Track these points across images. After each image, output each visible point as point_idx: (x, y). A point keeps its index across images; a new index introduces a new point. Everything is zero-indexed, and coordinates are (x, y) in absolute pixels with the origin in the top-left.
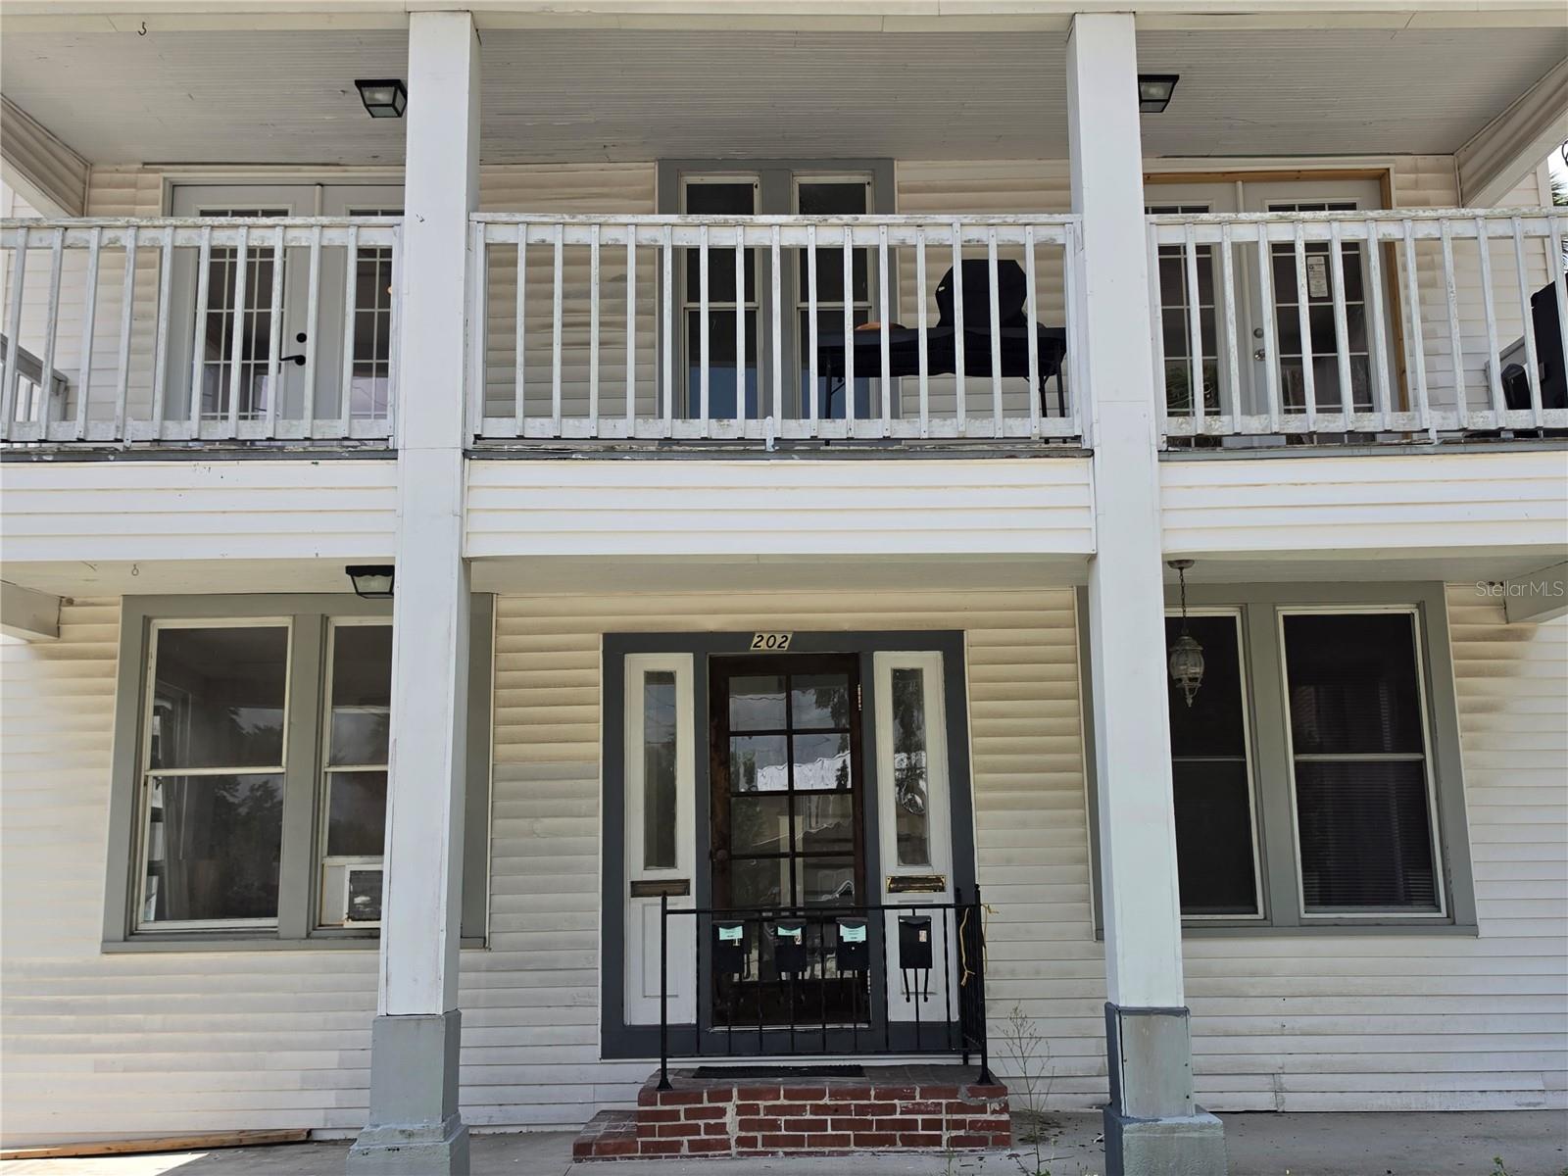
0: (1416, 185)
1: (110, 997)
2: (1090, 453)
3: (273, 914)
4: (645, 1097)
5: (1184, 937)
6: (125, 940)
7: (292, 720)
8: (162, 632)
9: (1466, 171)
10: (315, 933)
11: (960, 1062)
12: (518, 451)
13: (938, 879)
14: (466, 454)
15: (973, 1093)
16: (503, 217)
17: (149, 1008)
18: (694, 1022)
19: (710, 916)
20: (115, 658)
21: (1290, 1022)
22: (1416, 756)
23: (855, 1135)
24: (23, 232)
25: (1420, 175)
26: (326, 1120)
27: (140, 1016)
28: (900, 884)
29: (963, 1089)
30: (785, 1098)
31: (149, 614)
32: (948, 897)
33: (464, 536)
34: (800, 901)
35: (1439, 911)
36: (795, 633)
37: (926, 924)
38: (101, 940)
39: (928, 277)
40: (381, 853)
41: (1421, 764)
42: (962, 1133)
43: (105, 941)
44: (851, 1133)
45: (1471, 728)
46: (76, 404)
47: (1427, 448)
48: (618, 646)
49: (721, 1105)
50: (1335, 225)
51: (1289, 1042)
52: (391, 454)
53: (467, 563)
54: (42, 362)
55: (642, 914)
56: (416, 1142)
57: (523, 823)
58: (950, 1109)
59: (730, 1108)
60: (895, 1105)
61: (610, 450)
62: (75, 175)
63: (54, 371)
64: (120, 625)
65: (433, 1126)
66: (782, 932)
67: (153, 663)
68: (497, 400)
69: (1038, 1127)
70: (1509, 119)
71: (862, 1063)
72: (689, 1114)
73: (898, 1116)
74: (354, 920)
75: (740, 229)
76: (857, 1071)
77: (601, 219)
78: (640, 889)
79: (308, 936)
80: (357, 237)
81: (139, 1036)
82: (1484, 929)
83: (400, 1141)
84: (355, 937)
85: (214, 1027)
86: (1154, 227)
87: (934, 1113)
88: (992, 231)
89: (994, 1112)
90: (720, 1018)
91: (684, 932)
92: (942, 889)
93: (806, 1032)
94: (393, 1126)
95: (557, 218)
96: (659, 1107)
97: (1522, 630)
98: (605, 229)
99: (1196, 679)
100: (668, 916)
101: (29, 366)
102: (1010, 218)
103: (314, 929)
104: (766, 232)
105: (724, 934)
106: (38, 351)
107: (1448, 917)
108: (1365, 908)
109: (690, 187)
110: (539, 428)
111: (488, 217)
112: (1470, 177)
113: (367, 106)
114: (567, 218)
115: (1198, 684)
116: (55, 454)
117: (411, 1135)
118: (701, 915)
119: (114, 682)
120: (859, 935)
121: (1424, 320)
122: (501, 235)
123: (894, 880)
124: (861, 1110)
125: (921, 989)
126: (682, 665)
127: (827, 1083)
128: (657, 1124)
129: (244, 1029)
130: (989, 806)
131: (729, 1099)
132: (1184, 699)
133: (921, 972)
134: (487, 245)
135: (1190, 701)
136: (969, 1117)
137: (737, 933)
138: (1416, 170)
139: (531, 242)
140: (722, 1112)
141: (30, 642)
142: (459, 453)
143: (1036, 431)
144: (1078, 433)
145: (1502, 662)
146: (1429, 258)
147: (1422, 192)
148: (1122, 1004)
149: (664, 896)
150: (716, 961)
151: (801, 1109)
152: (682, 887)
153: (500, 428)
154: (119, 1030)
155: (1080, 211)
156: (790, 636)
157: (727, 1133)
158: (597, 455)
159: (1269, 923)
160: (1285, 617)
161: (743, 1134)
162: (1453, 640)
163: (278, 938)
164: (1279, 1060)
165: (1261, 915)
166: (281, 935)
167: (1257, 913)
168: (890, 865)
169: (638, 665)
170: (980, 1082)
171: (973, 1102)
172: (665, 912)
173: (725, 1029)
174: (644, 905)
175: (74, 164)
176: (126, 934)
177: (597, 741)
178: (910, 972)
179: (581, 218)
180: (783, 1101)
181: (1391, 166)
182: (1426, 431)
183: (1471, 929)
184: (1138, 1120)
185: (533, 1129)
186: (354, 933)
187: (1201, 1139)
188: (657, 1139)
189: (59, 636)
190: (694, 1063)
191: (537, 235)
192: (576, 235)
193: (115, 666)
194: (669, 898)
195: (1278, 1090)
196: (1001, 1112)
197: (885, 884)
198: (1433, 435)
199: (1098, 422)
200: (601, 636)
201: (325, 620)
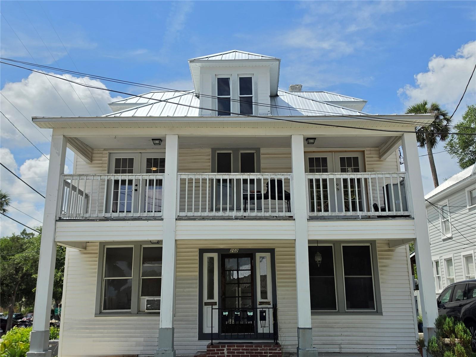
0: (370, 154)
1: (96, 326)
2: (294, 220)
3: (130, 308)
4: (208, 347)
5: (311, 315)
6: (100, 314)
7: (134, 267)
8: (107, 248)
9: (381, 151)
10: (139, 313)
11: (274, 341)
12: (186, 219)
13: (269, 302)
14: (176, 219)
15: (274, 346)
16: (183, 173)
17: (104, 329)
18: (218, 332)
19: (221, 310)
20: (98, 254)
21: (343, 334)
22: (370, 276)
23: (250, 355)
24: (93, 177)
25: (371, 152)
26: (141, 353)
27: (103, 330)
28: (261, 303)
29: (272, 346)
30: (236, 347)
31: (105, 245)
32: (271, 306)
33: (176, 235)
34: (240, 307)
35: (375, 310)
36: (239, 249)
37: (265, 312)
38: (94, 314)
39: (264, 183)
40: (160, 296)
41: (372, 277)
42: (272, 354)
43: (95, 314)
44: (249, 354)
45: (382, 270)
46: (90, 200)
47: (359, 219)
48: (202, 251)
49: (223, 348)
50: (342, 175)
51: (343, 338)
52: (162, 219)
53: (176, 240)
54: (76, 187)
55: (207, 310)
56: (167, 352)
57: (182, 290)
58: (270, 350)
59: (225, 349)
60: (258, 349)
61: (203, 218)
62: (90, 151)
63: (85, 193)
64: (99, 247)
65: (170, 349)
66: (236, 313)
67: (105, 255)
68: (182, 209)
69: (289, 355)
70: (386, 144)
71: (253, 342)
72: (217, 350)
73: (259, 351)
74: (147, 310)
75: (228, 175)
76: (252, 343)
77: (202, 174)
78: (207, 304)
79: (137, 313)
80: (156, 177)
81: (102, 334)
82: (384, 314)
83: (164, 352)
84: (147, 314)
85: (118, 333)
86: (307, 175)
87: (266, 350)
88: (276, 176)
89: (278, 350)
90: (223, 332)
91: (216, 313)
92: (270, 304)
93: (241, 335)
94: (163, 349)
95: (194, 174)
96: (211, 349)
97: (392, 249)
98: (203, 176)
99: (320, 261)
100: (213, 310)
101: (81, 192)
102: (279, 174)
103: (138, 312)
104: (233, 176)
105: (224, 314)
106: (82, 189)
107: (377, 311)
108: (360, 309)
109: (218, 153)
110: (190, 214)
111: (181, 173)
112: (382, 152)
113: (154, 144)
114: (196, 174)
115: (320, 262)
116: (99, 220)
117: (166, 351)
118: (219, 310)
119: (97, 259)
120: (251, 314)
121: (372, 182)
122: (183, 177)
123: (260, 302)
124: (251, 350)
125: (264, 326)
126: (215, 256)
127: (245, 345)
128: (211, 352)
129: (124, 333)
130: (280, 286)
131: (225, 347)
132: (318, 265)
133: (264, 321)
134: (180, 179)
135: (319, 266)
136: (273, 351)
137: (227, 313)
138: (370, 151)
139: (189, 178)
140: (224, 350)
141: (80, 250)
142: (175, 219)
143: (284, 215)
144: (292, 216)
145: (388, 256)
146: (373, 169)
147: (371, 155)
148: (299, 327)
149: (212, 305)
150: (222, 319)
151: (239, 349)
152: (215, 304)
153: (183, 214)
154: (98, 333)
155: (293, 173)
156: (238, 249)
157: (225, 354)
158: (201, 220)
159: (338, 312)
160: (343, 246)
161: (228, 354)
162: (378, 251)
163: (131, 314)
164: (341, 342)
165: (337, 311)
166: (132, 313)
167: (336, 310)
168: (259, 299)
169: (206, 256)
170: (276, 344)
171: (274, 348)
172: (212, 309)
173: (224, 334)
174: (207, 307)
175: (90, 150)
176: (100, 313)
177: (198, 272)
178: (262, 321)
179: (198, 174)
180: (236, 348)
181: (365, 150)
182: (359, 216)
183: (381, 314)
184: (302, 349)
185: (184, 355)
186: (147, 313)
187: (313, 353)
188: (211, 355)
189: (86, 249)
190: (217, 341)
191: (190, 177)
192: (197, 177)
193: (97, 256)
194: (213, 306)
195: (341, 348)
196: (280, 350)
197: (258, 303)
198: (360, 217)
199: (296, 214)
200: (198, 250)
201: (141, 246)
